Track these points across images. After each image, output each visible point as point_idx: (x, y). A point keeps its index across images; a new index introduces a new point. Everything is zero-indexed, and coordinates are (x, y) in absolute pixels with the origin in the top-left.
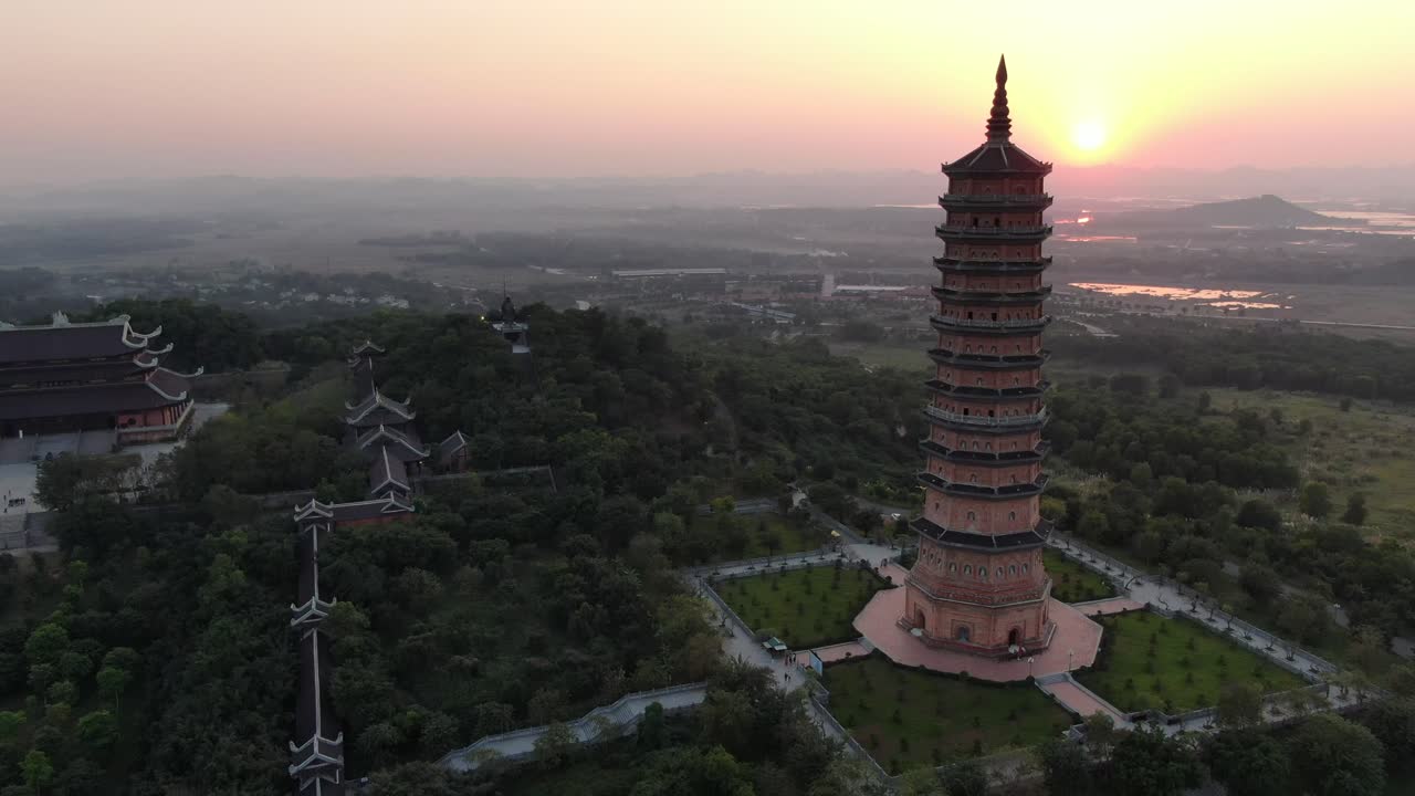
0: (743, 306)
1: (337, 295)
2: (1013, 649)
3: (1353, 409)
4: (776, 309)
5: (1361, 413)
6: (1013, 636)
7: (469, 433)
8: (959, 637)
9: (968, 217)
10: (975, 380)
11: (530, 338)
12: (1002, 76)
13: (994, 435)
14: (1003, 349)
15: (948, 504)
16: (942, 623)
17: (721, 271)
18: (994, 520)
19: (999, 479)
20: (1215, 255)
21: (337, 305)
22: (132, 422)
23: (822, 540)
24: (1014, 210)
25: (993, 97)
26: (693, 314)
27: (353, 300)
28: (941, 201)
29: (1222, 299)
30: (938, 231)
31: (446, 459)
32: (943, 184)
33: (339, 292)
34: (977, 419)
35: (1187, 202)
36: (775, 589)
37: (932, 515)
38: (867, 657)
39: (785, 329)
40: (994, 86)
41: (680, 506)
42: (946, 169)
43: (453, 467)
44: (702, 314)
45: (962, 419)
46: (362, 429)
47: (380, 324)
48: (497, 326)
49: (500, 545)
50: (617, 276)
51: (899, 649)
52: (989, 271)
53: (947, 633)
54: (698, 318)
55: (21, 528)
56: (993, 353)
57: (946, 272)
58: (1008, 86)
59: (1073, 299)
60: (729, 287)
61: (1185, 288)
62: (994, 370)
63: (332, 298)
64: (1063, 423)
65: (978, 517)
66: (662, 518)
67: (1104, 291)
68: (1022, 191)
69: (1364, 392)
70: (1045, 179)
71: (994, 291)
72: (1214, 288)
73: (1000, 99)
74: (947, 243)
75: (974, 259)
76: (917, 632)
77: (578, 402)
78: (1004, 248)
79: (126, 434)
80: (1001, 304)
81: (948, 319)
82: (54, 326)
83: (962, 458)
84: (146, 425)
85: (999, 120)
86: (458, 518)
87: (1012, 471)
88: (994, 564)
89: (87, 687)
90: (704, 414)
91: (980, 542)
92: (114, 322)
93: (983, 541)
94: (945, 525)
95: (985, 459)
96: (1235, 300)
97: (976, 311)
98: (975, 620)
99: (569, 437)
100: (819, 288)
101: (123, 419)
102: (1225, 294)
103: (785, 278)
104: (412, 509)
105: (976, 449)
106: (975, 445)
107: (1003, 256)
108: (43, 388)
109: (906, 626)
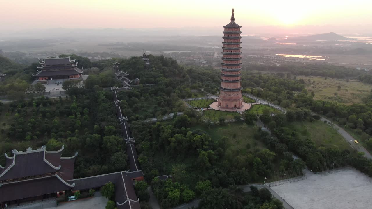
0: (195, 59)
1: (96, 57)
2: (235, 108)
3: (327, 79)
4: (203, 60)
5: (329, 80)
6: (235, 106)
7: (139, 78)
8: (226, 106)
9: (227, 35)
10: (228, 62)
11: (149, 61)
12: (233, 11)
13: (231, 71)
14: (233, 57)
15: (224, 84)
16: (223, 104)
17: (190, 51)
18: (231, 86)
19: (232, 79)
20: (314, 47)
21: (96, 59)
22: (72, 77)
23: (205, 95)
24: (235, 34)
25: (232, 14)
26: (183, 61)
27: (100, 58)
28: (223, 32)
29: (312, 58)
30: (223, 37)
31: (135, 82)
32: (223, 29)
33: (97, 57)
34: (229, 69)
35: (311, 34)
36: (196, 102)
37: (222, 86)
38: (211, 109)
39: (204, 64)
40: (232, 13)
41: (179, 89)
42: (224, 27)
43: (137, 84)
44: (185, 61)
45: (226, 69)
46: (119, 77)
47: (114, 61)
48: (143, 59)
49: (148, 94)
50: (164, 53)
51: (216, 108)
52: (231, 44)
53: (224, 106)
54: (184, 62)
55: (60, 93)
56: (231, 58)
57: (224, 44)
58: (234, 13)
59: (275, 58)
60: (192, 55)
61: (304, 55)
62: (232, 60)
63: (95, 58)
64: (260, 80)
65: (229, 86)
66: (176, 91)
67: (284, 56)
68: (236, 30)
69: (331, 76)
70: (241, 28)
71: (231, 47)
72: (311, 55)
73: (233, 15)
74: (224, 39)
75: (228, 42)
76: (220, 106)
77: (160, 73)
78: (233, 40)
79: (72, 79)
80: (232, 49)
81: (224, 52)
82: (56, 58)
83: (226, 76)
84: (75, 78)
85: (233, 19)
86: (140, 90)
87: (235, 78)
88: (232, 94)
89: (82, 114)
90: (184, 76)
91: (229, 90)
92: (67, 58)
93: (230, 89)
94: (224, 87)
95: (230, 76)
96: (315, 58)
97: (229, 51)
98: (228, 103)
99: (158, 79)
100: (213, 55)
101: (71, 76)
102: (313, 57)
103: (205, 53)
104: (131, 89)
105: (229, 74)
106: (228, 73)
107: (233, 41)
108: (55, 70)
109: (218, 106)
